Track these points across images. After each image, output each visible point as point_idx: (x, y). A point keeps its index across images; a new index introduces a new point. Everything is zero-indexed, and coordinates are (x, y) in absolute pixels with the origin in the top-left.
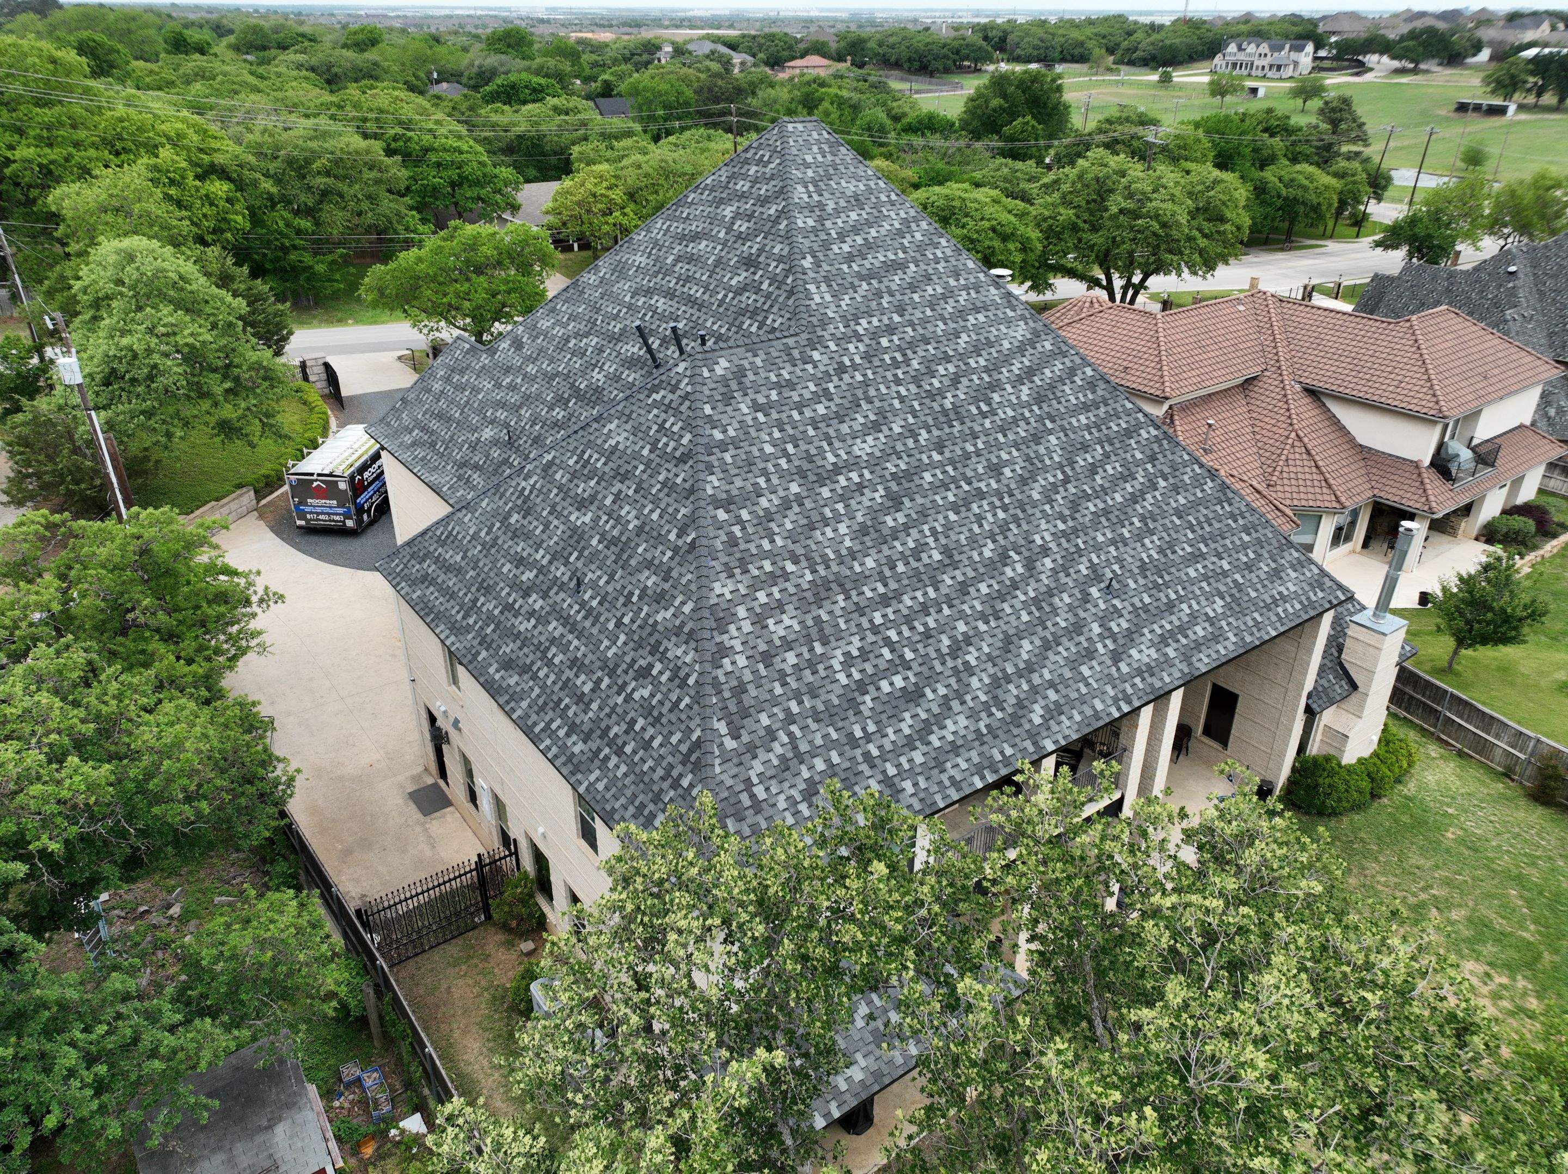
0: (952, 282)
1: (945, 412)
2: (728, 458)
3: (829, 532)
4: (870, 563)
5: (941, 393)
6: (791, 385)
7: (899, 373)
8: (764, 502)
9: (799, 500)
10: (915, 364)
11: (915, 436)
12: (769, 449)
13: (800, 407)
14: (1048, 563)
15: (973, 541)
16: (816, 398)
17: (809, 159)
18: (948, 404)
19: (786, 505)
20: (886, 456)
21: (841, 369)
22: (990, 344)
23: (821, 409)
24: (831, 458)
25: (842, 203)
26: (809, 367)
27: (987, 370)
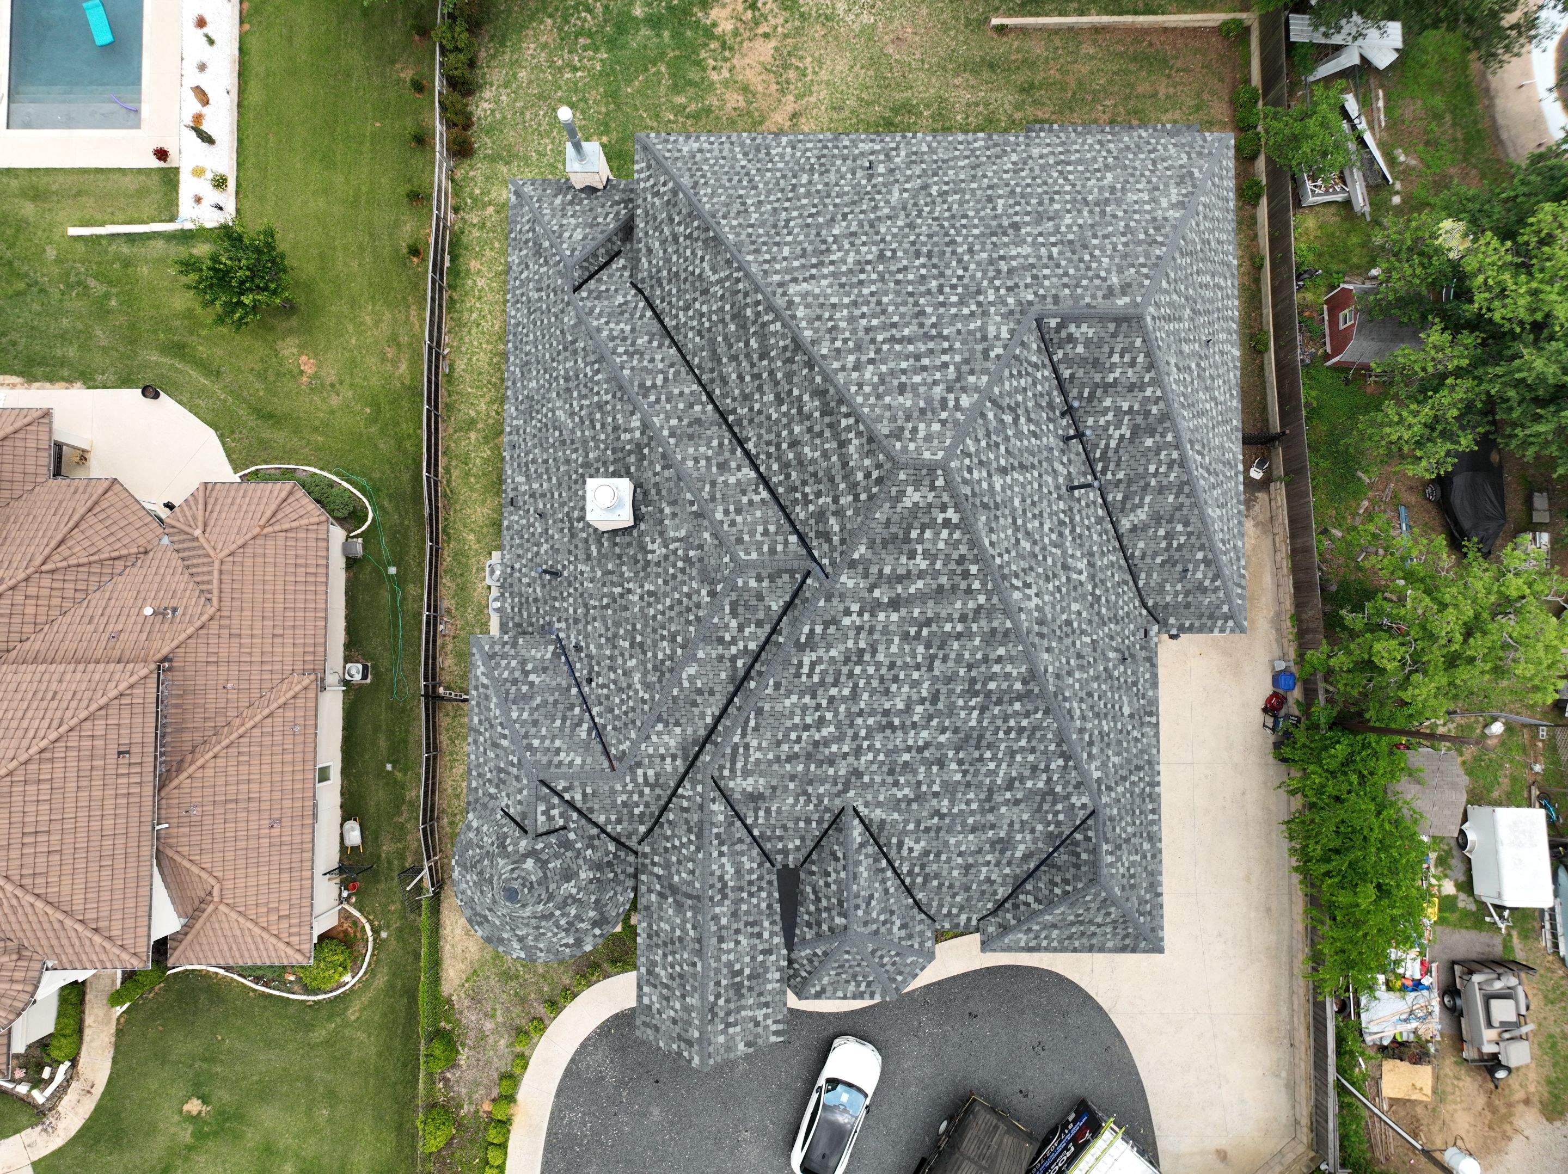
0: (843, 324)
1: (930, 255)
2: (1142, 260)
3: (1080, 221)
4: (1057, 206)
5: (924, 266)
6: (1066, 286)
7: (955, 281)
8: (1124, 239)
9: (1095, 236)
10: (934, 284)
11: (970, 251)
12: (1106, 260)
13: (1066, 274)
14: (907, 186)
15: (961, 203)
16: (1045, 277)
17: (936, 427)
18: (923, 260)
19: (1106, 237)
20: (1006, 245)
21: (1009, 289)
22: (842, 286)
23: (1047, 272)
24: (1055, 250)
25: (922, 389)
26: (1041, 292)
27: (862, 271)
